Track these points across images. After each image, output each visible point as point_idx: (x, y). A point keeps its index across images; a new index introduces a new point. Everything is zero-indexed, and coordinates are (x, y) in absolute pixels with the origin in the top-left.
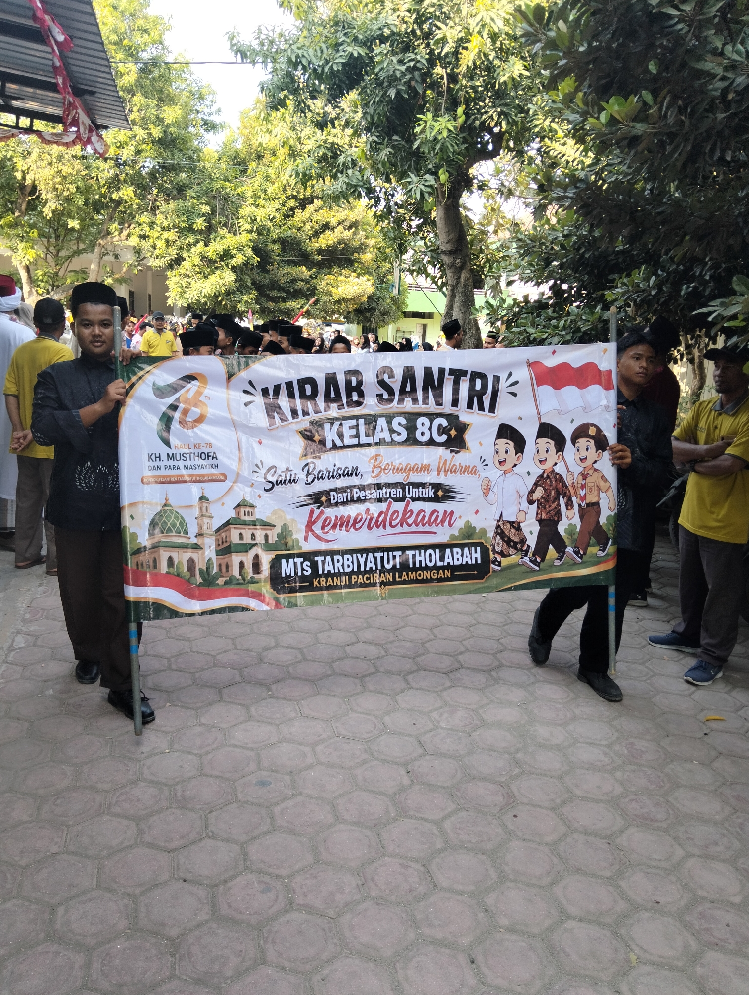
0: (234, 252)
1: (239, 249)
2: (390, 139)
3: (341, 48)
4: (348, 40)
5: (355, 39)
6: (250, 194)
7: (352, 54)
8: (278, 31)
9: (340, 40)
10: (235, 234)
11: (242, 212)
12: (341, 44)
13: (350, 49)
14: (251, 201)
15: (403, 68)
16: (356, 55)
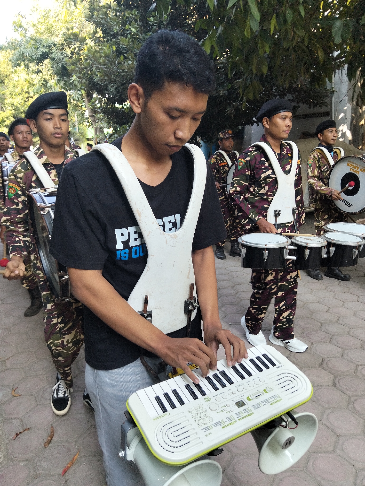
0: (5, 119)
1: (7, 118)
2: (63, 78)
3: (39, 49)
4: (41, 46)
5: (44, 46)
6: (8, 93)
7: (43, 52)
8: (14, 38)
9: (38, 47)
10: (4, 111)
11: (6, 101)
12: (39, 48)
13: (42, 49)
14: (10, 96)
15: (63, 56)
16: (44, 51)
